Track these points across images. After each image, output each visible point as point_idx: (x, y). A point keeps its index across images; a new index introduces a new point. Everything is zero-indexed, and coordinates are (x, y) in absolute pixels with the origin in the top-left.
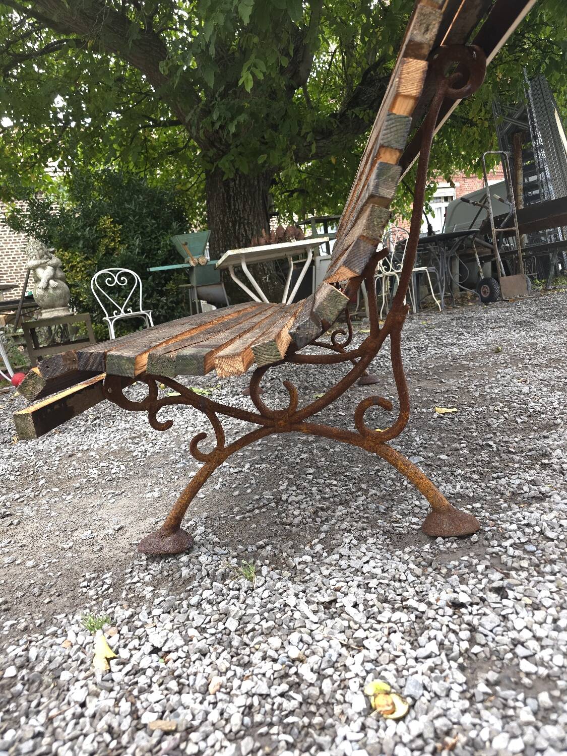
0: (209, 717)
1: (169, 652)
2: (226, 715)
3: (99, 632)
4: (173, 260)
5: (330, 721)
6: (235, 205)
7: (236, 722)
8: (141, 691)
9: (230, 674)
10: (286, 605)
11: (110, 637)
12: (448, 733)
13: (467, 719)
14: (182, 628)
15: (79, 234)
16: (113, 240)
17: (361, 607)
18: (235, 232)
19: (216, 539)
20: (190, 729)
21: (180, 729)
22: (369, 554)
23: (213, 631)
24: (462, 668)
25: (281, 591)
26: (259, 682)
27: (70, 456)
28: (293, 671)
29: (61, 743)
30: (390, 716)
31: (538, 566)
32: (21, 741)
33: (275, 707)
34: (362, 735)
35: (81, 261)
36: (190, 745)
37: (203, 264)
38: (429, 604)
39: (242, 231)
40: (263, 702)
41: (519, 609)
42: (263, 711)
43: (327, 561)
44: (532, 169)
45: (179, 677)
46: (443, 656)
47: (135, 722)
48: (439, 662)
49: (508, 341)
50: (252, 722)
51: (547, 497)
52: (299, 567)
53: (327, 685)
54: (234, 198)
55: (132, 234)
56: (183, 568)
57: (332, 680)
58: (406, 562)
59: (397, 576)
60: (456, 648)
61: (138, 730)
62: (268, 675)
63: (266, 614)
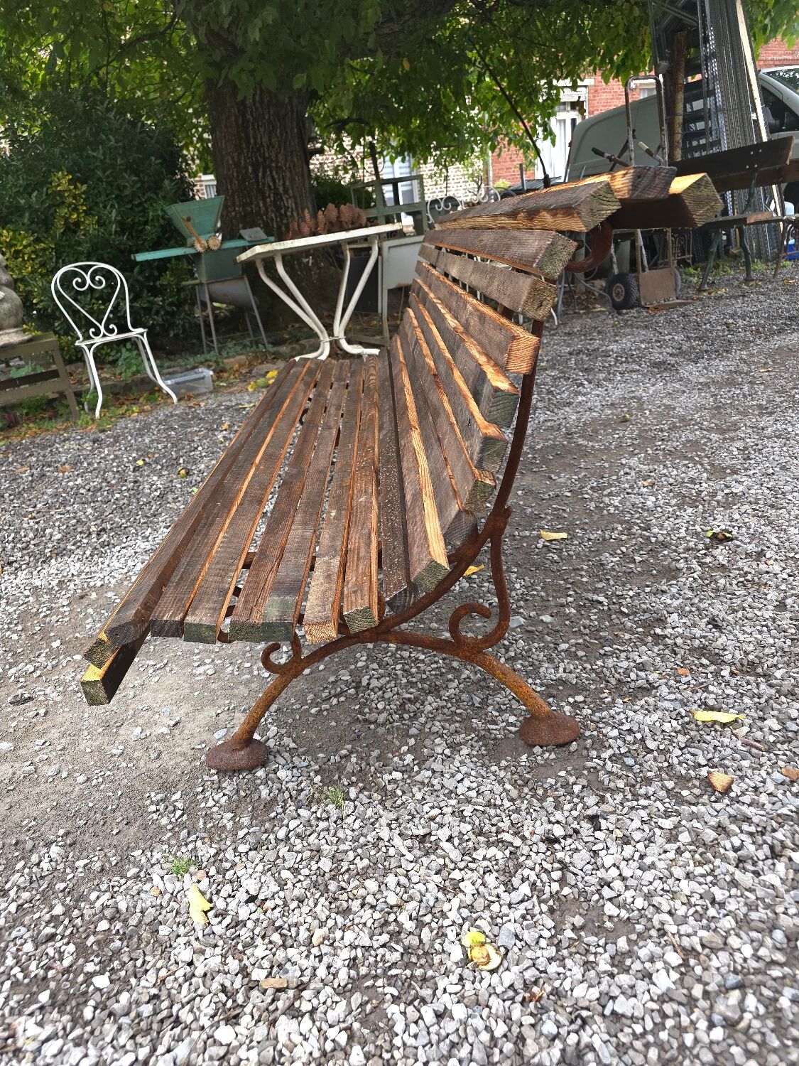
0: (318, 972)
1: (266, 900)
2: (333, 970)
3: (187, 876)
4: (169, 239)
5: (430, 973)
6: (255, 138)
7: (343, 976)
8: (246, 946)
9: (330, 923)
10: (379, 839)
11: (199, 881)
12: (536, 983)
13: (553, 968)
14: (274, 870)
15: (22, 202)
16: (75, 209)
17: (456, 841)
18: (258, 182)
19: (292, 745)
20: (301, 987)
21: (291, 986)
22: (464, 769)
23: (306, 872)
24: (551, 911)
25: (372, 820)
26: (361, 933)
27: (82, 597)
28: (392, 917)
29: (180, 1006)
30: (485, 967)
31: (633, 786)
32: (138, 1003)
33: (379, 959)
34: (459, 987)
35: (29, 245)
36: (304, 1002)
37: (215, 248)
38: (524, 838)
39: (269, 179)
40: (367, 954)
41: (609, 843)
42: (367, 963)
43: (418, 778)
44: (697, 91)
45: (280, 927)
46: (535, 898)
47: (246, 980)
48: (530, 907)
49: (639, 399)
50: (358, 974)
51: (654, 688)
52: (390, 787)
53: (426, 934)
54: (253, 125)
55: (103, 198)
56: (261, 787)
57: (430, 928)
58: (501, 782)
59: (492, 801)
60: (547, 889)
61: (252, 988)
62: (369, 924)
63: (360, 851)
